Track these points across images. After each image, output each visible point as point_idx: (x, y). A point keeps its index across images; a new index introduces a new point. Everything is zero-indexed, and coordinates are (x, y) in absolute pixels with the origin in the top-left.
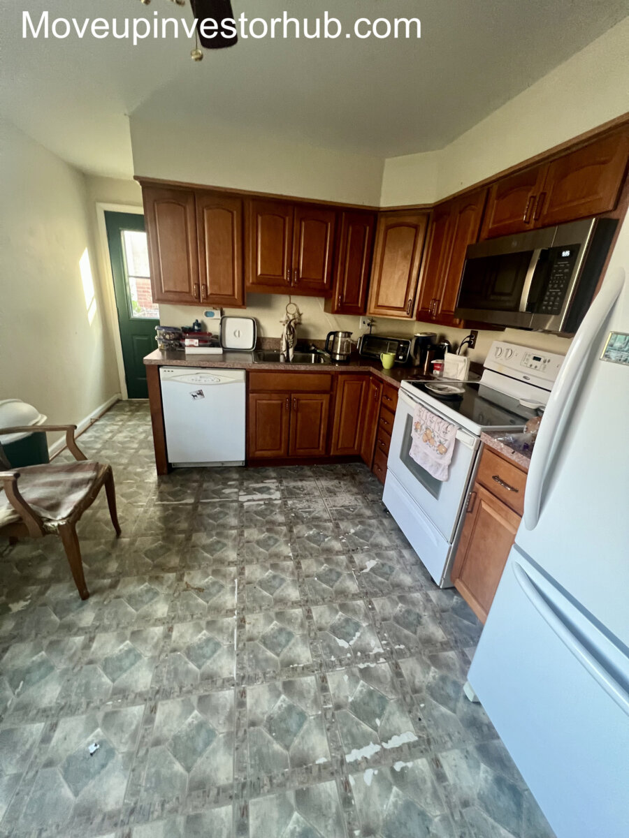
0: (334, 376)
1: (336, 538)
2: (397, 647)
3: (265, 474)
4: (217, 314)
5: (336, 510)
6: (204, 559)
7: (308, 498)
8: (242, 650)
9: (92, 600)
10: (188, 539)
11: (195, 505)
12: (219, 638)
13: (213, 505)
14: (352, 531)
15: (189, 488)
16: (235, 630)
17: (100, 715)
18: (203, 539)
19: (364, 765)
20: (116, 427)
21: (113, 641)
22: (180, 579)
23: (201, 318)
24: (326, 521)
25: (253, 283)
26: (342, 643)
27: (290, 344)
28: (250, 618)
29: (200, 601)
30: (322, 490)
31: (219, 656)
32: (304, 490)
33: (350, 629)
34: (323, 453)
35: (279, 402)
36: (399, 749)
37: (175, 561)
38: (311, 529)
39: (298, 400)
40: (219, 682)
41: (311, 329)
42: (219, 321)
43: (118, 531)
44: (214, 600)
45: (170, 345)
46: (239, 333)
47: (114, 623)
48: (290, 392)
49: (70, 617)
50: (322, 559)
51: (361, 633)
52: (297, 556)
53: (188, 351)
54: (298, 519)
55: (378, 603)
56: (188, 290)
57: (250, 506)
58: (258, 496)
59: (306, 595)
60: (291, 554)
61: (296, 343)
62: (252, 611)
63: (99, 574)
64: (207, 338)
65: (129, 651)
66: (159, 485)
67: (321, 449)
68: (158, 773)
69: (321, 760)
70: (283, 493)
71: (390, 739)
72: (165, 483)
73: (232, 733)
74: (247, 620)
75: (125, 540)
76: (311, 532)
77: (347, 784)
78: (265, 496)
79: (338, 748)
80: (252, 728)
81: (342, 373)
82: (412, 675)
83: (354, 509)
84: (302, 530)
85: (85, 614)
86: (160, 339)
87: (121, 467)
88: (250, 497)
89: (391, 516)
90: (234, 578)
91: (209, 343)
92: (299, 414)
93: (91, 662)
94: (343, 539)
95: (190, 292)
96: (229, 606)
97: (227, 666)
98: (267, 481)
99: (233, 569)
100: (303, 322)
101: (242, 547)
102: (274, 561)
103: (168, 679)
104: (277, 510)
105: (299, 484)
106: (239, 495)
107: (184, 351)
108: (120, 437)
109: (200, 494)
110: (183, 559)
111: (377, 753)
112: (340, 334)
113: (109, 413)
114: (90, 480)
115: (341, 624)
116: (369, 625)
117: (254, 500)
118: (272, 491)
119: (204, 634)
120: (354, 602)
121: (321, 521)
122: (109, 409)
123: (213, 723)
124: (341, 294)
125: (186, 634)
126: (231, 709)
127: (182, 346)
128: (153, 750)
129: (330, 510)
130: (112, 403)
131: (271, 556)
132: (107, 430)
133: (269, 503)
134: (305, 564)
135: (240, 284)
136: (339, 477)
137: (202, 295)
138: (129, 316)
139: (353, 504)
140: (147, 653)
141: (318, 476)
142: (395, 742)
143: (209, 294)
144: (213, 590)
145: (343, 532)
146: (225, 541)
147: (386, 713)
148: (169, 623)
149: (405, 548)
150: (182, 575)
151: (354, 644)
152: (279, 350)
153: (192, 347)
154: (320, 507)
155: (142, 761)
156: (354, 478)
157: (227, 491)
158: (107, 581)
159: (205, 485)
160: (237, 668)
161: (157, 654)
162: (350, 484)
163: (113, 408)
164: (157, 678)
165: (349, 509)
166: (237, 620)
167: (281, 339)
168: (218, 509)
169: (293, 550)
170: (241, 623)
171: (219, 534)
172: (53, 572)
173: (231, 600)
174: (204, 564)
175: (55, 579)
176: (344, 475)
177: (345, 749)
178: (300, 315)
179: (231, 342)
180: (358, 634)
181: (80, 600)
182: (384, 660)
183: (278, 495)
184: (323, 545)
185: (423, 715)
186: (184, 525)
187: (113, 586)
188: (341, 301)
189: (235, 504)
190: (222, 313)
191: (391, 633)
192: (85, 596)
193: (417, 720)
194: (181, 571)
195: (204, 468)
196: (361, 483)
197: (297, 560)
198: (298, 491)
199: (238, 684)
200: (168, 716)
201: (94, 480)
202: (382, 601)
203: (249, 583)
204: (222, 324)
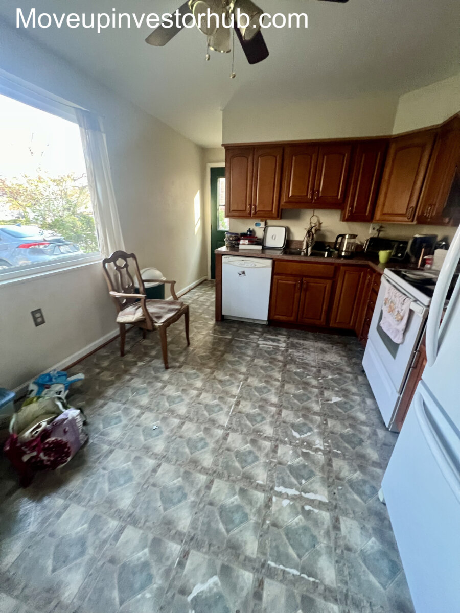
0: (337, 267)
1: (316, 378)
2: (335, 450)
3: (278, 331)
4: (263, 224)
5: (323, 362)
6: (228, 367)
7: (304, 351)
8: (234, 415)
9: (170, 370)
10: (222, 355)
11: (231, 340)
12: (223, 406)
13: (241, 342)
14: (330, 377)
15: (230, 331)
16: (233, 406)
17: (161, 416)
18: (229, 357)
19: (285, 496)
20: (201, 294)
21: (174, 390)
22: (212, 373)
23: (253, 227)
24: (312, 367)
25: (285, 202)
26: (296, 434)
27: (310, 244)
28: (243, 403)
29: (219, 386)
30: (317, 348)
31: (221, 414)
32: (303, 346)
33: (305, 429)
34: (324, 324)
35: (294, 283)
36: (313, 501)
37: (212, 364)
38: (300, 369)
39: (308, 283)
40: (217, 425)
41: (328, 234)
42: (263, 229)
43: (189, 344)
44: (227, 388)
45: (232, 243)
46: (275, 236)
47: (176, 382)
48: (302, 276)
49: (159, 375)
50: (300, 386)
51: (311, 435)
52: (284, 381)
53: (241, 247)
54: (293, 361)
55: (331, 423)
56: (244, 209)
57: (263, 347)
58: (271, 343)
59: (281, 402)
60: (280, 379)
61: (314, 243)
62: (246, 399)
63: (175, 360)
64: (254, 239)
65: (179, 397)
66: (215, 326)
67: (322, 320)
68: (178, 449)
69: (260, 482)
70: (288, 344)
71: (309, 493)
72: (219, 325)
73: (216, 449)
74: (241, 403)
75: (191, 348)
76: (298, 370)
77: (270, 499)
78: (275, 344)
79: (272, 481)
80: (227, 451)
81: (344, 265)
82: (340, 469)
83: (338, 365)
84: (293, 368)
85: (164, 375)
86: (227, 240)
87: (198, 314)
88: (264, 342)
89: (365, 376)
90: (241, 381)
91: (254, 243)
92: (307, 293)
93: (162, 395)
94: (321, 380)
95: (246, 210)
96: (234, 393)
97: (224, 420)
98: (280, 336)
99: (242, 377)
100: (322, 229)
101: (251, 367)
102: (268, 379)
103: (193, 414)
104: (280, 353)
105: (301, 342)
106: (258, 340)
107: (238, 248)
108: (202, 299)
109: (236, 335)
110: (217, 364)
111: (296, 495)
112: (347, 236)
113: (199, 286)
114: (177, 309)
115: (300, 424)
116: (319, 432)
117: (267, 345)
118: (280, 342)
119: (216, 402)
120: (314, 417)
121: (308, 366)
122: (199, 284)
123: (208, 440)
124: (352, 206)
125: (207, 398)
126: (219, 438)
127: (238, 244)
128: (179, 439)
129: (318, 361)
130: (203, 280)
131: (267, 376)
132: (197, 294)
133: (276, 349)
134: (287, 386)
135: (277, 203)
136: (333, 343)
137: (253, 212)
138: (217, 229)
139: (338, 361)
140: (187, 400)
141: (317, 339)
142: (311, 496)
143: (257, 210)
144: (228, 383)
145: (322, 376)
146: (241, 361)
147: (311, 480)
148: (201, 391)
149: (370, 398)
150: (214, 372)
151: (303, 438)
152: (301, 249)
153: (244, 245)
154: (312, 358)
155: (173, 441)
156: (345, 346)
157: (252, 336)
158: (178, 364)
159: (240, 331)
160: (228, 423)
161: (191, 402)
162: (340, 349)
163: (202, 283)
164: (188, 412)
165: (333, 364)
166: (236, 401)
167: (303, 241)
168: (243, 345)
169: (283, 377)
170: (238, 404)
171: (239, 357)
172: (156, 354)
173: (235, 391)
174: (227, 370)
175: (156, 357)
176: (338, 343)
177: (277, 484)
178: (320, 224)
179: (269, 243)
180: (309, 434)
181: (164, 369)
182: (322, 454)
183: (284, 345)
184: (304, 379)
185: (338, 493)
186: (222, 348)
187: (180, 367)
188: (351, 211)
189: (254, 345)
190: (266, 224)
191: (334, 442)
192: (167, 368)
193: (333, 493)
194: (214, 369)
195: (243, 322)
196: (350, 350)
197: (283, 383)
198: (298, 346)
199: (226, 430)
200: (189, 429)
201: (179, 310)
202: (335, 423)
203: (248, 386)
204: (265, 231)
